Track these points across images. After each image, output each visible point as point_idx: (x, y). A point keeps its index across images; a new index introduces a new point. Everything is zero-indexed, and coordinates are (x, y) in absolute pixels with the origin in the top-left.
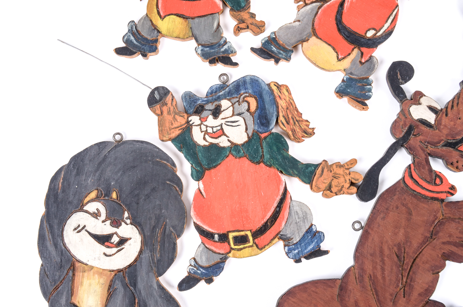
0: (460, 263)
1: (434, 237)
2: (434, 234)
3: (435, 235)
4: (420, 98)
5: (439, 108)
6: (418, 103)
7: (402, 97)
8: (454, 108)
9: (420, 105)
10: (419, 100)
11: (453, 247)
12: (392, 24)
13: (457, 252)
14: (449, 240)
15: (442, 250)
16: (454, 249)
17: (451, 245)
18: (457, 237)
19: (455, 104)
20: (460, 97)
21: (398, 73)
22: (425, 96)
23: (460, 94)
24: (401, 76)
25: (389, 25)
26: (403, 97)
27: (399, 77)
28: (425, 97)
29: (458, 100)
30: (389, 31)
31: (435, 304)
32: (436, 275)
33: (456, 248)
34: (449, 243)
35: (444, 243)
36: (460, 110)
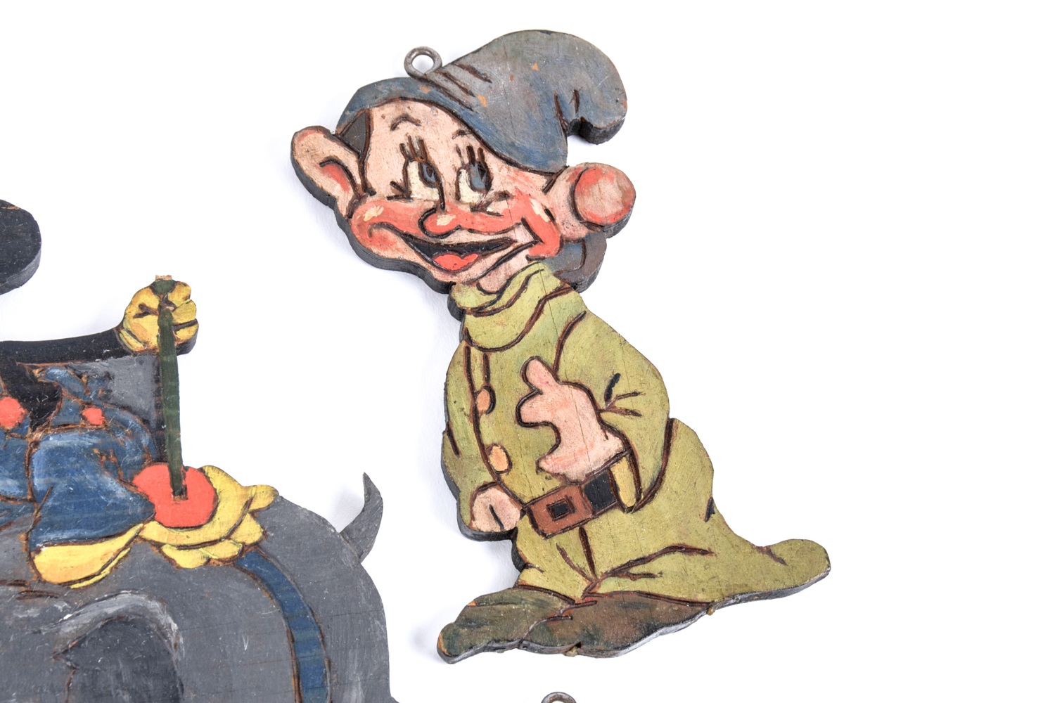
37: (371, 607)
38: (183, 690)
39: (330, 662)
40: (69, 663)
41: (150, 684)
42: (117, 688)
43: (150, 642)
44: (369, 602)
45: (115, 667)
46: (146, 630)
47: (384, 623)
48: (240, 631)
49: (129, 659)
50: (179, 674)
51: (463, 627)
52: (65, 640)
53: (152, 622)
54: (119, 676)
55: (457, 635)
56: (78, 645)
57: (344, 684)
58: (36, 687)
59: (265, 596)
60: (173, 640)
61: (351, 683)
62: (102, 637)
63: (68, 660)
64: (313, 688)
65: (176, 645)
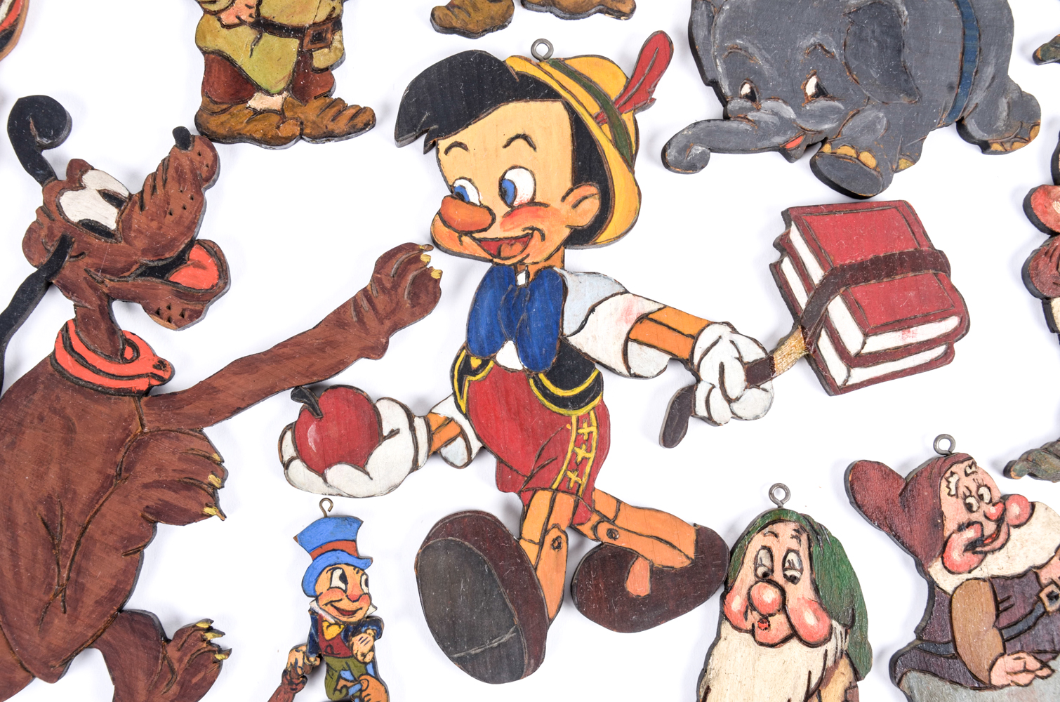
0: (184, 525)
1: (124, 474)
2: (125, 468)
3: (128, 470)
4: (82, 175)
5: (125, 194)
6: (78, 185)
7: (42, 174)
8: (156, 192)
9: (83, 191)
10: (80, 180)
11: (166, 491)
12: (10, 15)
13: (175, 502)
14: (157, 478)
15: (143, 501)
16: (170, 496)
17: (163, 489)
18: (174, 470)
19: (159, 183)
20: (170, 167)
21: (30, 122)
22: (93, 169)
23: (169, 160)
24: (38, 129)
25: (5, 16)
26: (45, 175)
27: (34, 131)
28: (93, 171)
29: (166, 174)
30: (6, 32)
31: (133, 620)
32: (132, 556)
33: (173, 493)
34: (157, 485)
35: (146, 486)
36: (170, 194)
37: (1008, 25)
38: (904, 47)
39: (980, 49)
40: (850, 20)
41: (888, 40)
42: (871, 38)
43: (892, 18)
44: (1008, 22)
45: (872, 27)
46: (891, 11)
47: (1013, 35)
48: (939, 23)
49: (880, 25)
50: (903, 38)
51: (1052, 47)
52: (850, 7)
53: (895, 7)
54: (873, 32)
55: (1049, 50)
56: (856, 11)
57: (985, 63)
58: (832, 28)
59: (955, 7)
60: (904, 20)
61: (989, 63)
62: (870, 10)
63: (850, 18)
64: (969, 61)
65: (905, 22)
